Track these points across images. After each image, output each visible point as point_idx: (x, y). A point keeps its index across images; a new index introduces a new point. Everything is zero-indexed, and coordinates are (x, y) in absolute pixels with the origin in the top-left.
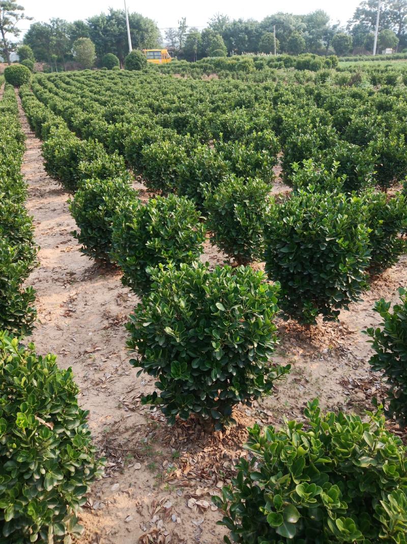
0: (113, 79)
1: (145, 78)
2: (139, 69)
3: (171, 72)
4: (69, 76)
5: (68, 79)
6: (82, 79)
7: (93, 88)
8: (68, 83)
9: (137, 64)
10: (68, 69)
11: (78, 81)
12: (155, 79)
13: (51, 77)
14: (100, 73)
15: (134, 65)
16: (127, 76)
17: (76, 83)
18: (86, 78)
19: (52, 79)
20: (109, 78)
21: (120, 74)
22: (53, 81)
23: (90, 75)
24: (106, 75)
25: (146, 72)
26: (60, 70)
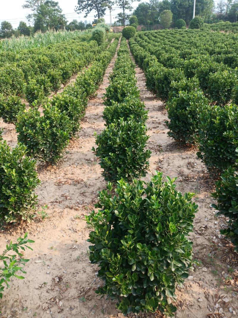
0: (182, 34)
1: (202, 33)
2: (198, 28)
3: (219, 29)
4: (156, 33)
5: (156, 35)
6: (163, 34)
7: (170, 39)
8: (155, 37)
9: (197, 25)
10: (155, 29)
11: (161, 36)
12: (208, 34)
13: (146, 33)
14: (174, 31)
15: (195, 26)
16: (190, 32)
17: (160, 37)
18: (166, 34)
19: (147, 34)
20: (179, 34)
21: (186, 31)
22: (147, 36)
23: (168, 32)
24: (178, 32)
25: (202, 30)
26: (150, 30)
